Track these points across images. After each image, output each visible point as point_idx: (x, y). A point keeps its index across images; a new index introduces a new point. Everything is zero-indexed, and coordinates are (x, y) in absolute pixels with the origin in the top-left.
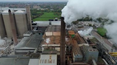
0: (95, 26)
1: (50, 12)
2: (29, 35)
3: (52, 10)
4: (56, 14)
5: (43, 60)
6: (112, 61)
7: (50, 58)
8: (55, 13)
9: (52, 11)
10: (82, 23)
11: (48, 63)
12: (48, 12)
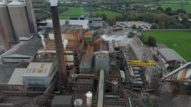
0: (142, 29)
1: (80, 6)
2: (27, 39)
3: (84, 3)
4: (88, 10)
5: (31, 69)
6: (131, 73)
7: (42, 67)
8: (87, 8)
9: (84, 5)
10: (122, 24)
11: (37, 72)
12: (77, 7)
